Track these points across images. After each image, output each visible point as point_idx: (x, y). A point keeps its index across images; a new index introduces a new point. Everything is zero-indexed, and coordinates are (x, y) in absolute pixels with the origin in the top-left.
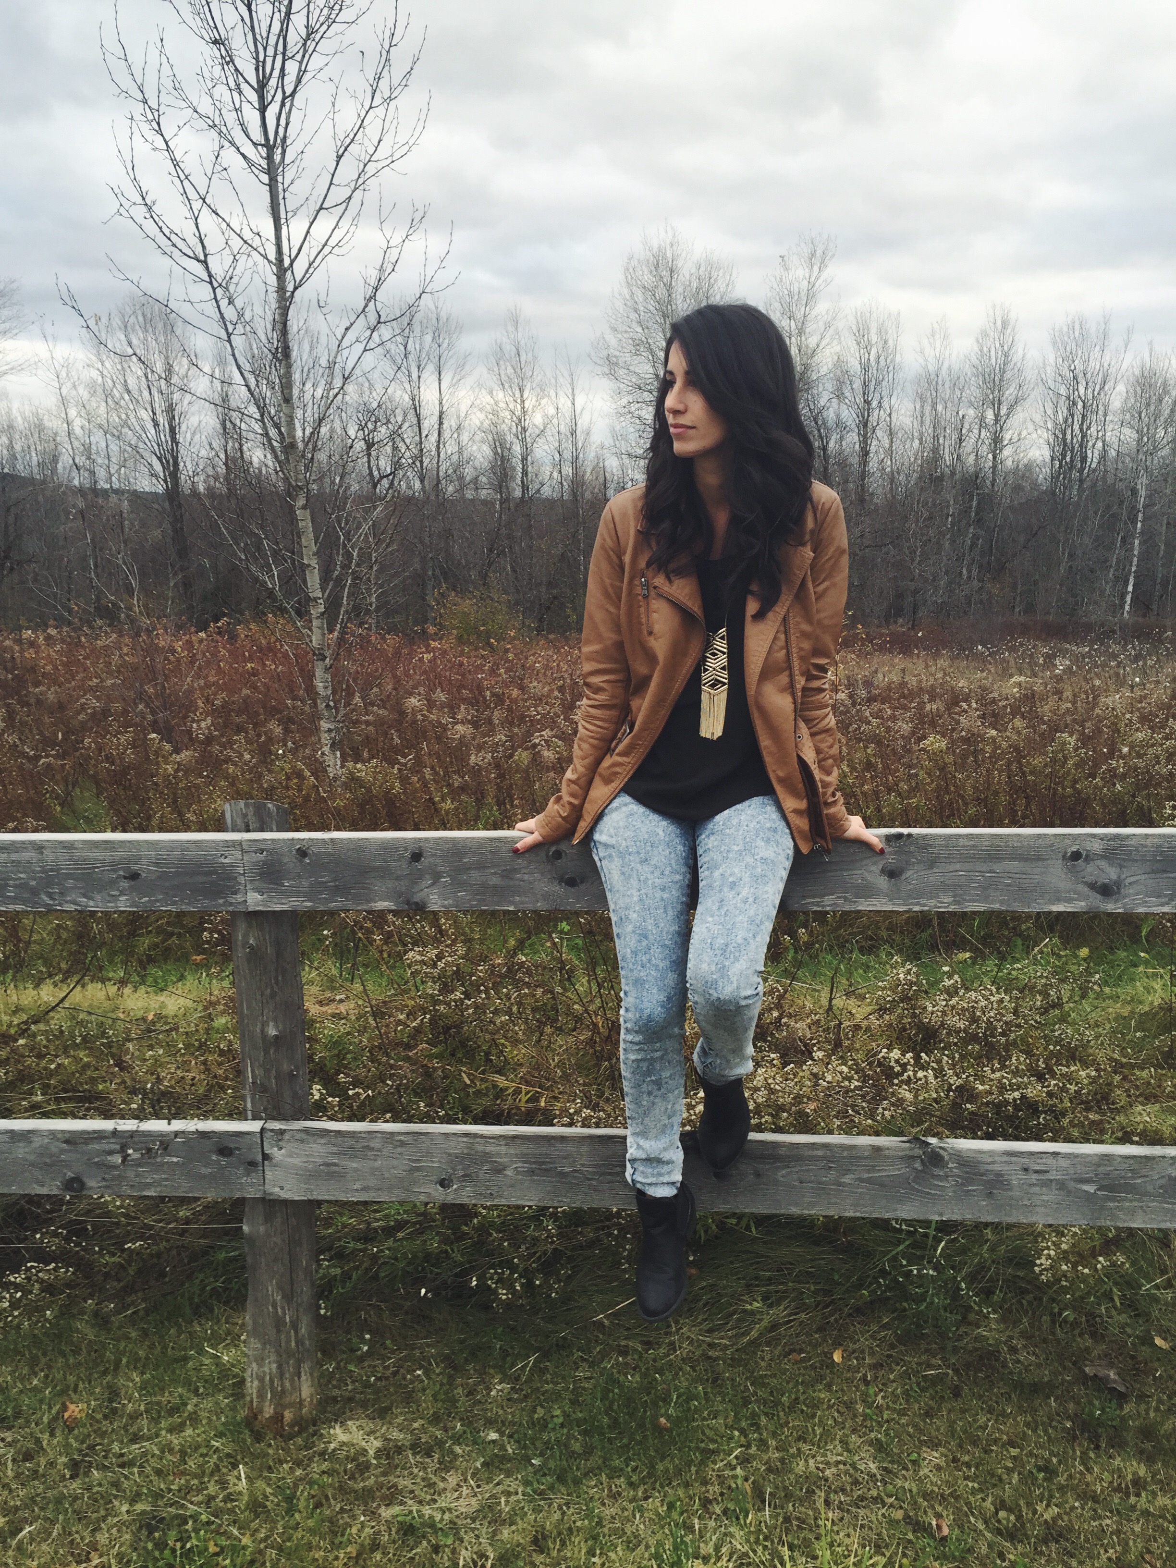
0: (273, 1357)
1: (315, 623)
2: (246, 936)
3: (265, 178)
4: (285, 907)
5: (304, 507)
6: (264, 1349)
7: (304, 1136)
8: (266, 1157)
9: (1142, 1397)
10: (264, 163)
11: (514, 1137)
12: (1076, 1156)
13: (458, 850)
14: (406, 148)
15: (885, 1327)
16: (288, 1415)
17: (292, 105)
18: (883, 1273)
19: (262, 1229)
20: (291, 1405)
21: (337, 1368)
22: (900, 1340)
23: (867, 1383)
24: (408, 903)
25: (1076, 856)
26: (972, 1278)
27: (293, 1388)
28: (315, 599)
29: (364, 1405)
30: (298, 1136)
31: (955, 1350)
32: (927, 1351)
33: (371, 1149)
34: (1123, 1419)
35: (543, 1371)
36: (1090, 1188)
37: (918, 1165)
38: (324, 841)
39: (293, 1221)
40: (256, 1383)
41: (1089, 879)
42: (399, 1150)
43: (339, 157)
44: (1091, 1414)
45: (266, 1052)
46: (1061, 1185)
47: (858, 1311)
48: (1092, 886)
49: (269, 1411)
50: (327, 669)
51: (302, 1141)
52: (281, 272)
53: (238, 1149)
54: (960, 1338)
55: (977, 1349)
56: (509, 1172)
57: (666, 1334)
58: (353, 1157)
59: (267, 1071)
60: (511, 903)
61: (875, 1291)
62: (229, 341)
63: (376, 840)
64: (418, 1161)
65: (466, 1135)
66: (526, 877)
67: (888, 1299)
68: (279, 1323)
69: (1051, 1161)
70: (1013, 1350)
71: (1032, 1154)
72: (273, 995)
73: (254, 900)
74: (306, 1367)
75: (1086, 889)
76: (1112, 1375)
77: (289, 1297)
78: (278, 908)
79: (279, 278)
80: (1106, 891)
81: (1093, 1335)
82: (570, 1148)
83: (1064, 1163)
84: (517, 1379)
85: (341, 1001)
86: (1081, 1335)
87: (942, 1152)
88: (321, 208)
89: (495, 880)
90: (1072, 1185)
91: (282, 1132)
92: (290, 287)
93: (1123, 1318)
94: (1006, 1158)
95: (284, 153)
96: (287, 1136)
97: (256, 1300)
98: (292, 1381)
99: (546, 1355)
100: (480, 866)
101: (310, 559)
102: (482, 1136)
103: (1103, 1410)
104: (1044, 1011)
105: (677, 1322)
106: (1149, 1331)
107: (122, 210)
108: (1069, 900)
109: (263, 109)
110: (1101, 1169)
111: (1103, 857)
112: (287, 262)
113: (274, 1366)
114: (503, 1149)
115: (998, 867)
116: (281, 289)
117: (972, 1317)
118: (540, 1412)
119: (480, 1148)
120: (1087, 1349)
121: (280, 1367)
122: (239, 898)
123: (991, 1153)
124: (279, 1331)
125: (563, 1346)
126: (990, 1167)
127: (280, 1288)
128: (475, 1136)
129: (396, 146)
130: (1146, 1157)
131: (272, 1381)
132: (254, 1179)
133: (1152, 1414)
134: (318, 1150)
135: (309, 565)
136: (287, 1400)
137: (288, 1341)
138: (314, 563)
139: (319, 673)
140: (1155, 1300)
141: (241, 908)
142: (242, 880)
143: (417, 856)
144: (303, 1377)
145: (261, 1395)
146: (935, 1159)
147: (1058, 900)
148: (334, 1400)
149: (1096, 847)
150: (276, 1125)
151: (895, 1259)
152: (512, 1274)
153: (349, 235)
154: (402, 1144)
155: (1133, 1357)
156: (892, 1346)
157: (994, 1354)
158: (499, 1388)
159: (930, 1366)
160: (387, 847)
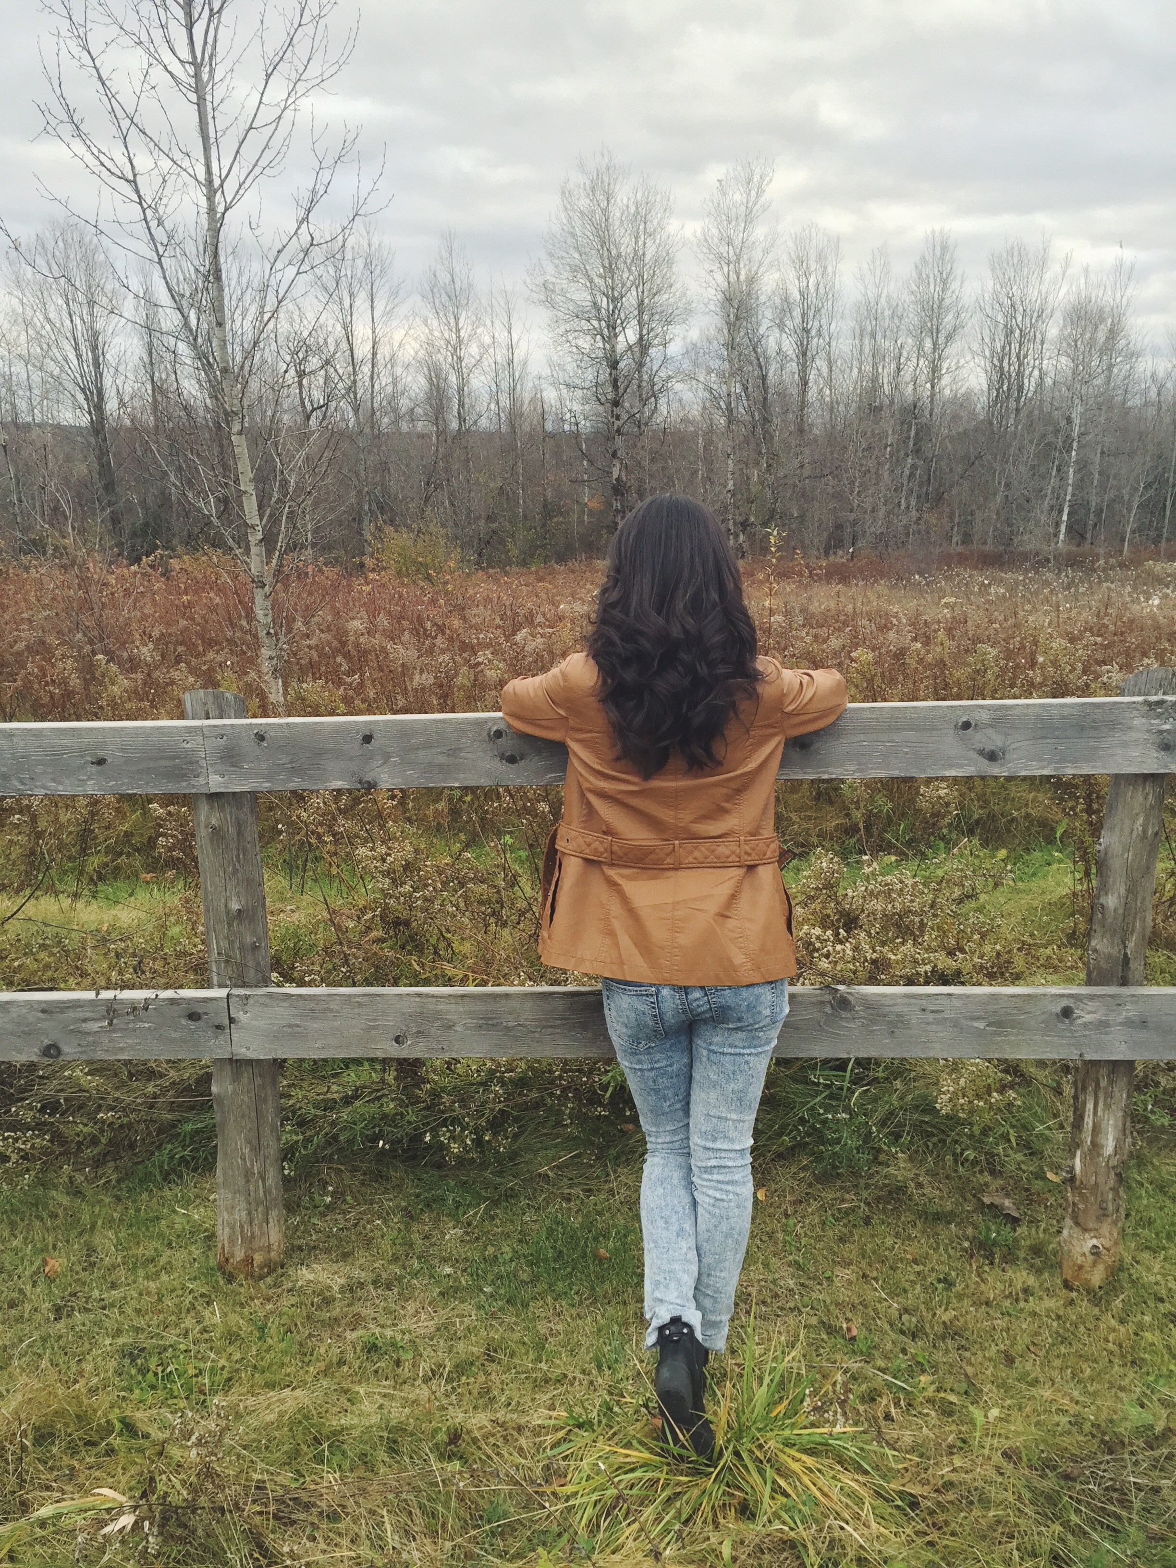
0: (243, 1205)
1: (254, 550)
2: (208, 817)
3: (193, 97)
4: (245, 789)
6: (233, 1199)
7: (268, 1001)
8: (232, 1020)
9: (1034, 1222)
10: (192, 81)
11: (463, 996)
12: (968, 996)
13: (404, 733)
14: (336, 67)
15: (804, 1168)
16: (258, 1258)
17: (219, 22)
18: (802, 1121)
19: (230, 1088)
20: (261, 1249)
21: (303, 1222)
22: (819, 1179)
23: (787, 1216)
24: (360, 782)
25: (966, 725)
26: (883, 1123)
27: (262, 1234)
28: (253, 527)
29: (328, 1251)
30: (262, 1001)
31: (867, 1186)
32: (842, 1188)
33: (331, 1011)
34: (1016, 1240)
35: (493, 1218)
36: (981, 1025)
37: (828, 1010)
38: (280, 726)
39: (259, 1081)
40: (227, 1230)
41: (980, 746)
42: (357, 1011)
43: (268, 76)
44: (988, 1237)
45: (230, 925)
46: (956, 1024)
47: (780, 1156)
48: (981, 753)
49: (239, 1254)
50: (267, 597)
51: (266, 1006)
52: (211, 191)
53: (206, 1014)
54: (871, 1176)
55: (885, 1185)
56: (458, 1028)
57: (606, 1182)
58: (314, 1019)
59: (231, 943)
60: (457, 780)
61: (795, 1138)
62: (160, 263)
63: (329, 724)
64: (375, 1020)
65: (419, 995)
66: (469, 755)
67: (807, 1144)
68: (248, 1175)
69: (945, 1001)
70: (920, 1186)
71: (929, 996)
72: (235, 872)
73: (216, 782)
74: (274, 1214)
75: (975, 756)
76: (1007, 1203)
77: (256, 1149)
78: (238, 789)
79: (209, 199)
80: (992, 757)
81: (992, 1172)
82: (514, 1004)
83: (956, 1003)
84: (469, 1224)
85: (293, 911)
86: (981, 1172)
87: (849, 997)
88: (251, 128)
89: (441, 759)
90: (965, 1022)
91: (247, 997)
93: (1019, 1157)
94: (906, 1000)
95: (212, 71)
96: (251, 1001)
97: (225, 1154)
98: (261, 1227)
99: (496, 1203)
100: (427, 746)
101: (247, 485)
102: (433, 996)
103: (998, 1233)
104: (960, 901)
105: (615, 1171)
106: (1041, 1168)
107: (49, 128)
108: (961, 766)
109: (190, 27)
110: (990, 1008)
111: (991, 726)
112: (217, 182)
113: (244, 1213)
114: (453, 1007)
115: (897, 737)
116: (211, 210)
117: (882, 1157)
118: (491, 1250)
119: (432, 1007)
120: (986, 1184)
121: (250, 1213)
122: (202, 780)
123: (893, 996)
124: (248, 1181)
125: (511, 1195)
126: (892, 1009)
127: (248, 1142)
128: (427, 996)
129: (326, 66)
130: (1029, 995)
131: (242, 1227)
132: (223, 1039)
133: (1041, 1235)
134: (282, 1014)
135: (245, 492)
136: (255, 1245)
137: (257, 1189)
138: (251, 489)
139: (259, 600)
140: (1048, 1140)
141: (204, 790)
142: (203, 763)
143: (368, 739)
144: (271, 1224)
145: (232, 1241)
146: (844, 1003)
147: (951, 766)
148: (300, 1248)
149: (985, 716)
150: (242, 992)
151: (813, 1108)
152: (463, 1130)
154: (360, 1005)
155: (1027, 1190)
156: (810, 1185)
157: (901, 1189)
158: (453, 1233)
159: (843, 1201)
160: (338, 730)
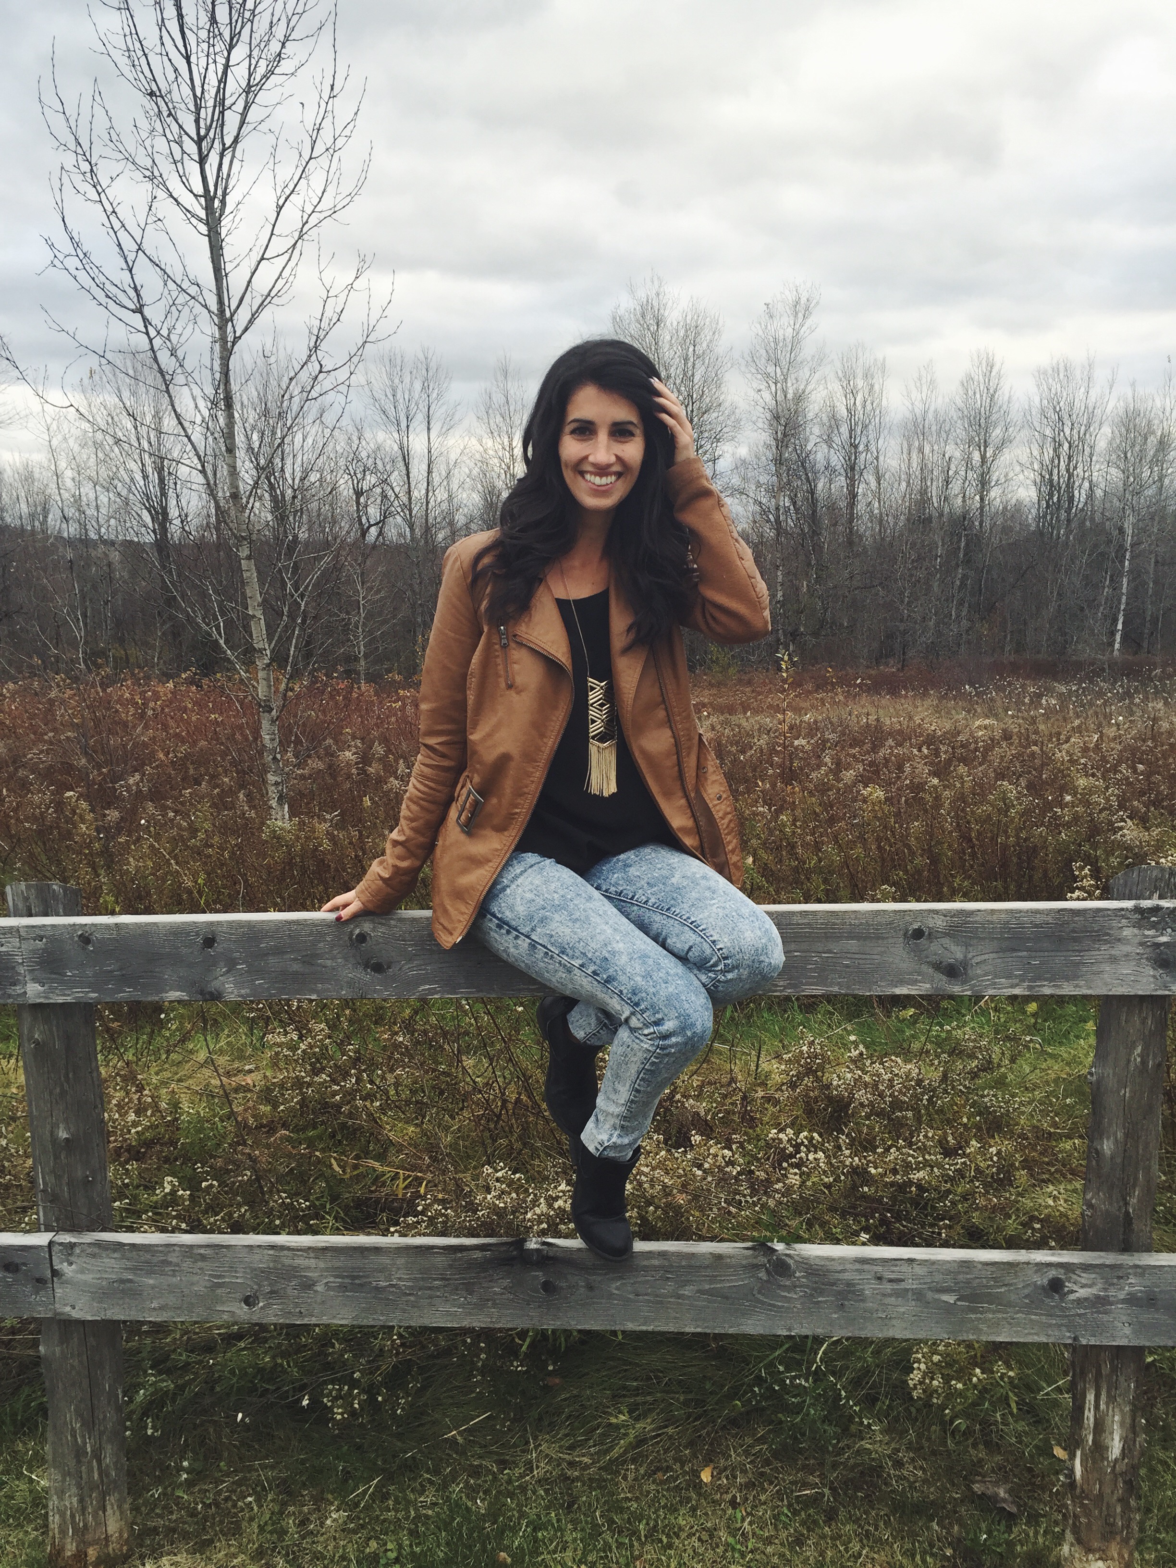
0: (74, 1490)
1: (261, 674)
2: (31, 1031)
3: (204, 229)
4: (69, 999)
5: (249, 558)
6: (64, 1481)
7: (96, 1250)
8: (55, 1273)
9: (1034, 1519)
10: (202, 214)
11: (325, 1249)
12: (933, 1263)
13: (253, 932)
14: (349, 198)
15: (762, 1440)
16: (92, 1553)
17: (233, 156)
18: (759, 1381)
19: (58, 1350)
20: (96, 1542)
21: (164, 1494)
22: (776, 1454)
23: (734, 1504)
24: (202, 992)
25: (918, 934)
26: (856, 1383)
27: (98, 1524)
28: (260, 651)
29: (186, 1536)
30: (89, 1251)
31: (835, 1466)
32: (804, 1467)
33: (170, 1263)
34: (1010, 1544)
35: (385, 1497)
36: (950, 1299)
37: (762, 1275)
38: (107, 927)
39: (92, 1341)
40: (57, 1517)
41: (933, 958)
42: (200, 1264)
43: (280, 208)
44: (976, 1539)
45: (57, 1157)
46: (919, 1295)
47: (733, 1422)
48: (938, 967)
49: (70, 1549)
50: (273, 722)
51: (94, 1256)
52: (223, 319)
53: (25, 1264)
54: (840, 1452)
55: (859, 1465)
56: (319, 1288)
57: (523, 1451)
58: (150, 1273)
59: (58, 1178)
60: (313, 991)
61: (749, 1401)
62: (168, 391)
63: (165, 925)
64: (219, 1277)
65: (272, 1247)
66: (329, 963)
67: (764, 1409)
68: (79, 1453)
69: (905, 1268)
70: (898, 1464)
71: (885, 1261)
72: (63, 1093)
73: (33, 991)
74: (112, 1500)
75: (931, 970)
76: (1002, 1493)
77: (90, 1423)
78: (60, 1000)
79: (220, 328)
80: (952, 971)
81: (988, 1444)
82: (385, 1260)
83: (919, 1270)
84: (357, 1505)
85: (250, 1071)
86: (975, 1446)
87: (790, 1262)
88: (262, 259)
89: (296, 967)
90: (930, 1295)
91: (72, 1246)
92: (230, 338)
93: (1021, 1426)
94: (858, 1266)
95: (223, 202)
96: (77, 1251)
97: (55, 1427)
98: (95, 1515)
99: (389, 1478)
100: (278, 951)
101: (255, 610)
102: (289, 1249)
103: (989, 1533)
104: (974, 1075)
105: (535, 1438)
106: (1047, 1441)
107: (56, 262)
108: (914, 982)
109: (202, 161)
110: (961, 1277)
111: (946, 935)
112: (228, 315)
113: (75, 1500)
114: (312, 1263)
115: (836, 947)
116: (223, 339)
117: (853, 1428)
118: (373, 1544)
119: (287, 1262)
120: (980, 1461)
121: (81, 1501)
122: (19, 989)
123: (842, 1260)
124: (79, 1462)
125: (412, 1467)
126: (840, 1276)
127: (79, 1414)
128: (282, 1248)
129: (339, 197)
130: (1008, 1264)
131: (73, 1516)
132: (42, 1297)
133: (1041, 1540)
134: (112, 1266)
135: (254, 616)
136: (89, 1537)
137: (90, 1470)
138: (259, 614)
139: (265, 724)
140: (1056, 1404)
141: (20, 1000)
142: (21, 970)
143: (209, 942)
144: (109, 1511)
145: (63, 1532)
146: (781, 1267)
147: (902, 982)
148: (155, 1531)
149: (939, 923)
150: (66, 1238)
151: (771, 1365)
152: (351, 1389)
153: (288, 285)
154: (203, 1258)
155: (1030, 1470)
156: (767, 1463)
157: (876, 1470)
158: (335, 1517)
159: (805, 1485)
160: (178, 931)
